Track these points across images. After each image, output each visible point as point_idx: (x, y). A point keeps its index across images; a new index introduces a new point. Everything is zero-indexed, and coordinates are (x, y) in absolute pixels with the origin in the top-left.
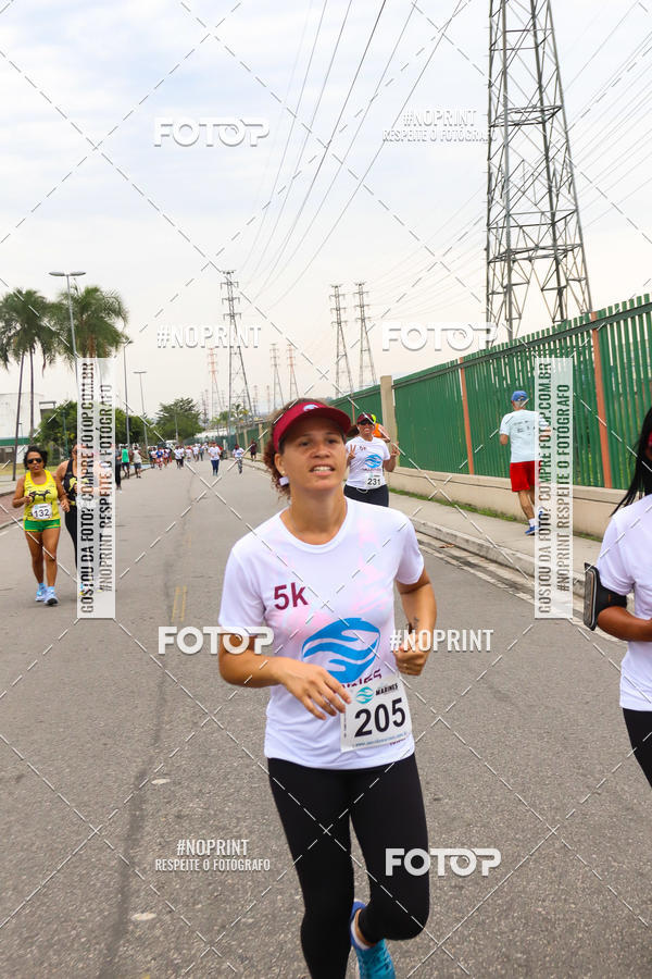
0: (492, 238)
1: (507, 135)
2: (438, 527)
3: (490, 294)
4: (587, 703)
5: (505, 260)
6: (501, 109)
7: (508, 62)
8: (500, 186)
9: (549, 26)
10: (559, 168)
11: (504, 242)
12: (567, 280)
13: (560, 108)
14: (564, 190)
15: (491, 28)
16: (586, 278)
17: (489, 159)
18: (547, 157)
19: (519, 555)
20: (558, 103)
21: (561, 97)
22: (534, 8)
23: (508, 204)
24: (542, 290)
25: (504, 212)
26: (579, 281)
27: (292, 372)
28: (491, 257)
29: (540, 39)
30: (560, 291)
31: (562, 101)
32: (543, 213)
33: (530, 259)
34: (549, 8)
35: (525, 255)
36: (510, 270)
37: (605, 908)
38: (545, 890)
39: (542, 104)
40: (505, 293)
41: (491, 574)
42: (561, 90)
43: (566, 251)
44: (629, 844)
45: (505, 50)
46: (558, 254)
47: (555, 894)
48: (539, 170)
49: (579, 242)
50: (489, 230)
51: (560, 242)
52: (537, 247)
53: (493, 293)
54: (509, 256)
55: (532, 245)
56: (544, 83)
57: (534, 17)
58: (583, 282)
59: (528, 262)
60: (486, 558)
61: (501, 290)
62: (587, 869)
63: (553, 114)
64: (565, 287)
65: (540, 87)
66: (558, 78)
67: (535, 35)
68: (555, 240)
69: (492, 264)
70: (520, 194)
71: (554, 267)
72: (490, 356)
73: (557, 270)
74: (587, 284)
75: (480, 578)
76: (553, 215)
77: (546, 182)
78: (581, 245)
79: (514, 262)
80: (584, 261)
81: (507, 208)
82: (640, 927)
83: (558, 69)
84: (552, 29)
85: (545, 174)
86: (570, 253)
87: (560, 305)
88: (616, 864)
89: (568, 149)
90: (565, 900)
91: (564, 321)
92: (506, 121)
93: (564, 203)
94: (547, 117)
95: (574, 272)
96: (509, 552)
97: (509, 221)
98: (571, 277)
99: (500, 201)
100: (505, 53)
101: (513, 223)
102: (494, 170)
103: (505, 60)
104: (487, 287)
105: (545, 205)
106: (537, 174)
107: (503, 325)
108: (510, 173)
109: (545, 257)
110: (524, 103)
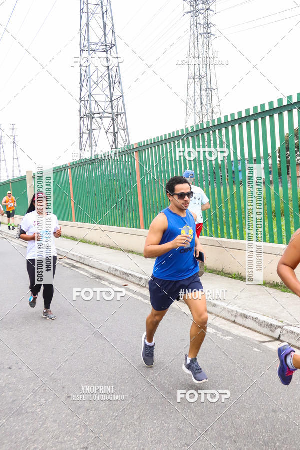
0: (82, 106)
2: (59, 249)
5: (89, 117)
6: (86, 43)
7: (90, 19)
8: (86, 80)
9: (109, 4)
10: (114, 75)
11: (88, 108)
12: (118, 130)
13: (114, 45)
14: (117, 86)
16: (127, 129)
18: (108, 69)
19: (100, 262)
20: (114, 43)
21: (115, 40)
23: (90, 90)
24: (107, 133)
25: (88, 94)
26: (124, 130)
28: (82, 115)
29: (105, 11)
31: (116, 43)
32: (107, 96)
35: (99, 116)
36: (91, 122)
38: (132, 444)
39: (106, 42)
40: (89, 134)
41: (87, 271)
42: (115, 37)
43: (118, 115)
44: (171, 413)
45: (88, 13)
46: (114, 116)
47: (138, 446)
48: (105, 74)
49: (123, 111)
50: (81, 101)
51: (115, 111)
52: (104, 112)
53: (83, 133)
54: (91, 116)
56: (107, 32)
58: (126, 131)
59: (99, 119)
60: (84, 264)
61: (87, 132)
62: (152, 429)
63: (111, 48)
64: (117, 133)
65: (105, 34)
66: (114, 30)
67: (102, 7)
68: (112, 109)
69: (83, 119)
70: (96, 85)
71: (112, 123)
72: (84, 163)
73: (114, 124)
74: (128, 132)
75: (82, 274)
77: (108, 81)
78: (125, 113)
79: (93, 118)
80: (126, 121)
83: (113, 26)
84: (110, 6)
85: (107, 76)
86: (120, 116)
87: (115, 141)
88: (166, 425)
92: (89, 48)
93: (117, 93)
94: (108, 49)
95: (122, 125)
96: (96, 261)
97: (91, 98)
98: (120, 128)
99: (86, 88)
100: (88, 15)
101: (93, 99)
102: (83, 73)
103: (88, 18)
104: (80, 130)
105: (108, 92)
106: (104, 76)
107: (88, 148)
108: (91, 75)
109: (108, 117)
110: (97, 41)
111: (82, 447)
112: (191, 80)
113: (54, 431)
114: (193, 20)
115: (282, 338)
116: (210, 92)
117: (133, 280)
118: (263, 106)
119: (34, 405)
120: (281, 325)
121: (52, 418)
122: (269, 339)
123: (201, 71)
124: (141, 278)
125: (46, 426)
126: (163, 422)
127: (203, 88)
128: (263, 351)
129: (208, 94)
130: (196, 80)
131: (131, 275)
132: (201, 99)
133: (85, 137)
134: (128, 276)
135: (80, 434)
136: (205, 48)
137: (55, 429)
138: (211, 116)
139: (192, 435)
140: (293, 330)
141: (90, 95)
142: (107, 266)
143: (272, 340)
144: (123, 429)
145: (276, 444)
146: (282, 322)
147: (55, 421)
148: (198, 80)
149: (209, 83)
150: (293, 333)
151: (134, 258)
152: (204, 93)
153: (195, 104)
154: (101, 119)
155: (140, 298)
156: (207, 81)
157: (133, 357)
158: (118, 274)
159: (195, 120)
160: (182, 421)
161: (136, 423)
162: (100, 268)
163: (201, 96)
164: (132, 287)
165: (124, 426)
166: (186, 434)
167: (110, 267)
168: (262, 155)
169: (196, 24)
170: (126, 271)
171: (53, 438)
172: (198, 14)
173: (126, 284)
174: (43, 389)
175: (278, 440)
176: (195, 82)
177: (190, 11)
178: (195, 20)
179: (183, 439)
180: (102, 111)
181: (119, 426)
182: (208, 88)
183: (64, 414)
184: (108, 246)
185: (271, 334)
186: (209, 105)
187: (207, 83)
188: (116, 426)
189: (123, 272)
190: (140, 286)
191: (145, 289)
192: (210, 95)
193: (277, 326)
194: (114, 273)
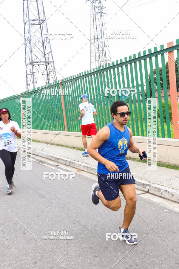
0: (27, 58)
1: (30, 27)
3: (27, 75)
4: (68, 195)
5: (31, 65)
6: (27, 19)
8: (28, 42)
10: (46, 39)
11: (31, 59)
12: (50, 72)
13: (45, 21)
14: (47, 45)
16: (55, 71)
17: (25, 34)
18: (42, 35)
20: (44, 19)
21: (45, 17)
23: (31, 48)
24: (43, 74)
25: (30, 50)
26: (53, 72)
28: (27, 64)
30: (48, 75)
32: (42, 51)
35: (37, 64)
36: (33, 68)
37: (82, 261)
39: (39, 19)
40: (32, 75)
42: (45, 15)
46: (47, 64)
47: (66, 259)
48: (40, 38)
49: (52, 61)
50: (26, 55)
51: (47, 60)
53: (28, 74)
54: (32, 64)
56: (40, 13)
58: (54, 73)
61: (31, 74)
63: (43, 22)
64: (49, 74)
65: (39, 13)
66: (44, 11)
68: (45, 60)
69: (27, 66)
70: (35, 45)
71: (46, 68)
73: (47, 69)
77: (42, 42)
78: (53, 62)
79: (34, 65)
80: (54, 66)
81: (31, 49)
82: (93, 266)
83: (43, 8)
85: (41, 40)
86: (50, 64)
87: (48, 79)
88: (83, 246)
89: (48, 33)
90: (70, 261)
91: (49, 83)
92: (29, 23)
93: (47, 50)
94: (41, 23)
95: (51, 69)
96: (38, 151)
97: (32, 53)
99: (29, 47)
100: (28, 2)
101: (33, 54)
102: (26, 37)
103: (28, 4)
104: (26, 73)
105: (42, 49)
106: (39, 40)
107: (32, 84)
108: (31, 39)
109: (43, 64)
110: (34, 18)
111: (33, 262)
112: (93, 41)
113: (16, 254)
114: (92, 5)
115: (150, 191)
116: (104, 48)
117: (62, 162)
118: (134, 55)
119: (3, 239)
120: (149, 183)
121: (14, 247)
122: (142, 192)
123: (98, 36)
124: (67, 161)
125: (11, 251)
126: (81, 244)
127: (99, 46)
128: (139, 199)
129: (103, 49)
131: (60, 159)
132: (99, 52)
133: (30, 77)
134: (59, 160)
135: (32, 255)
136: (100, 21)
137: (16, 253)
138: (105, 62)
139: (99, 250)
140: (156, 186)
141: (31, 51)
142: (46, 154)
143: (144, 192)
144: (58, 250)
145: (147, 252)
146: (150, 182)
147: (16, 248)
148: (97, 41)
149: (103, 43)
150: (156, 188)
151: (62, 149)
152: (101, 49)
153: (95, 55)
154: (39, 66)
156: (102, 41)
157: (63, 207)
158: (52, 159)
159: (96, 65)
160: (93, 243)
161: (65, 246)
162: (41, 156)
163: (99, 50)
164: (61, 166)
165: (58, 248)
166: (95, 250)
167: (48, 155)
168: (135, 85)
169: (94, 7)
170: (57, 157)
171: (15, 258)
172: (95, 1)
173: (58, 164)
174: (8, 230)
175: (148, 250)
176: (95, 42)
178: (93, 4)
179: (94, 253)
180: (39, 61)
181: (55, 248)
182: (102, 45)
183: (22, 243)
184: (46, 142)
185: (143, 189)
186: (104, 56)
187: (102, 42)
188: (53, 248)
189: (55, 157)
190: (66, 165)
191: (70, 167)
192: (104, 50)
193: (147, 184)
194: (50, 158)
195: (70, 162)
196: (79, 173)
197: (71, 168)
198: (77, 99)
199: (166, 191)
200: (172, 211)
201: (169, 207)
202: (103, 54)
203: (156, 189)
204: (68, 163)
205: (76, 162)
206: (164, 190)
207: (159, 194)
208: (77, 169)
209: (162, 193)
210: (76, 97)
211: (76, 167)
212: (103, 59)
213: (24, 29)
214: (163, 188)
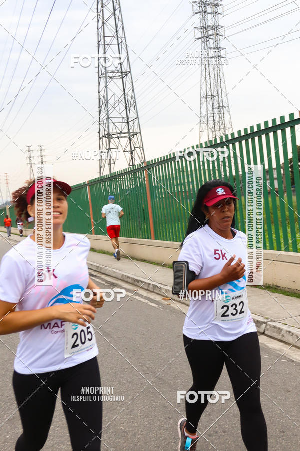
0: (101, 128)
1: (107, 83)
5: (107, 138)
6: (104, 71)
7: (106, 50)
8: (104, 104)
9: (124, 36)
10: (130, 98)
11: (107, 129)
12: (135, 148)
13: (130, 72)
14: (132, 108)
15: (98, 34)
16: (143, 147)
17: (99, 92)
18: (125, 94)
19: (115, 270)
20: (129, 70)
21: (130, 67)
22: (117, 27)
24: (124, 152)
25: (106, 116)
26: (140, 148)
27: (8, 187)
28: (101, 136)
30: (132, 153)
31: (130, 69)
32: (123, 118)
33: (118, 138)
34: (123, 28)
35: (116, 136)
36: (110, 142)
39: (122, 69)
41: (103, 279)
42: (130, 64)
43: (134, 135)
45: (105, 44)
46: (131, 136)
48: (121, 99)
49: (139, 131)
50: (100, 124)
51: (131, 131)
52: (121, 133)
54: (109, 136)
55: (119, 132)
57: (117, 31)
58: (142, 149)
59: (117, 139)
60: (100, 272)
63: (127, 75)
64: (134, 151)
66: (128, 59)
67: (118, 39)
68: (129, 130)
69: (102, 139)
70: (113, 108)
71: (129, 142)
72: (102, 180)
73: (130, 143)
74: (143, 150)
75: (98, 282)
76: (128, 119)
77: (124, 104)
78: (140, 133)
79: (111, 139)
80: (142, 140)
81: (107, 114)
83: (128, 55)
84: (125, 37)
85: (124, 100)
86: (136, 136)
87: (132, 159)
89: (133, 90)
91: (133, 165)
92: (106, 76)
93: (132, 114)
94: (124, 76)
95: (138, 144)
96: (110, 269)
97: (108, 121)
98: (136, 146)
99: (104, 111)
100: (105, 46)
101: (110, 122)
102: (102, 97)
103: (105, 49)
104: (100, 149)
105: (124, 114)
106: (120, 100)
107: (107, 167)
108: (109, 99)
109: (125, 137)
110: (114, 69)
112: (204, 100)
114: (203, 44)
115: (266, 332)
116: (222, 109)
117: (143, 285)
120: (266, 320)
123: (213, 91)
124: (150, 284)
129: (220, 111)
130: (208, 99)
131: (140, 281)
132: (214, 116)
134: (138, 282)
136: (216, 70)
140: (275, 325)
141: (108, 118)
142: (120, 274)
146: (267, 318)
148: (210, 99)
149: (221, 102)
150: (275, 327)
151: (146, 266)
152: (216, 111)
153: (208, 121)
155: (147, 301)
156: (219, 99)
158: (130, 280)
159: (209, 136)
162: (114, 275)
163: (214, 114)
164: (141, 292)
167: (123, 275)
169: (206, 49)
170: (136, 278)
172: (208, 39)
173: (136, 289)
176: (207, 101)
177: (200, 36)
178: (206, 45)
180: (120, 132)
182: (219, 106)
184: (124, 255)
186: (221, 122)
187: (219, 101)
189: (134, 278)
190: (149, 290)
191: (153, 293)
192: (222, 113)
193: (262, 322)
194: (126, 280)
195: (155, 286)
196: (166, 303)
197: (156, 294)
198: (179, 188)
199: (290, 332)
200: (293, 361)
201: (290, 356)
202: (221, 119)
203: (275, 330)
204: (151, 288)
205: (162, 286)
206: (287, 331)
207: (280, 337)
208: (164, 296)
209: (283, 336)
210: (178, 185)
211: (163, 294)
212: (220, 127)
213: (99, 85)
214: (285, 328)
